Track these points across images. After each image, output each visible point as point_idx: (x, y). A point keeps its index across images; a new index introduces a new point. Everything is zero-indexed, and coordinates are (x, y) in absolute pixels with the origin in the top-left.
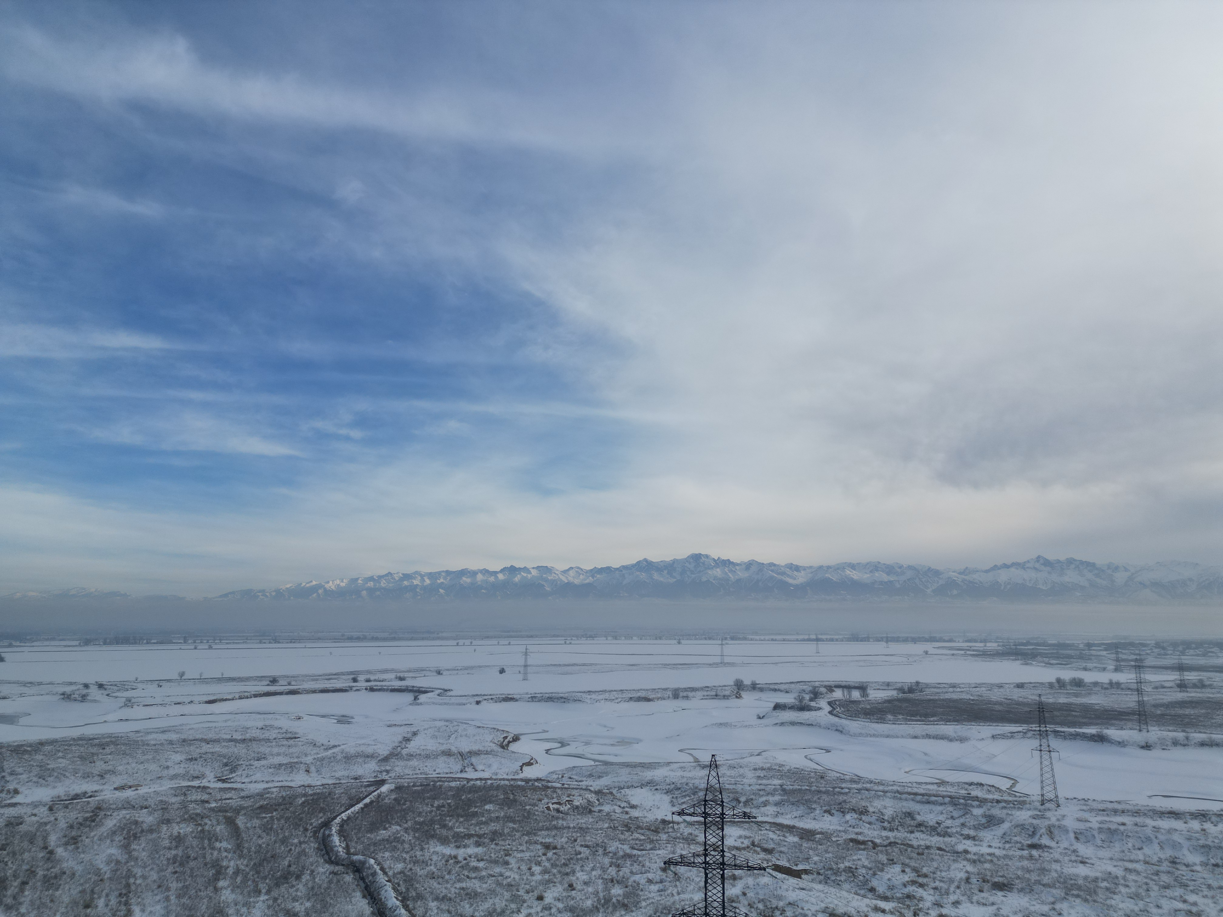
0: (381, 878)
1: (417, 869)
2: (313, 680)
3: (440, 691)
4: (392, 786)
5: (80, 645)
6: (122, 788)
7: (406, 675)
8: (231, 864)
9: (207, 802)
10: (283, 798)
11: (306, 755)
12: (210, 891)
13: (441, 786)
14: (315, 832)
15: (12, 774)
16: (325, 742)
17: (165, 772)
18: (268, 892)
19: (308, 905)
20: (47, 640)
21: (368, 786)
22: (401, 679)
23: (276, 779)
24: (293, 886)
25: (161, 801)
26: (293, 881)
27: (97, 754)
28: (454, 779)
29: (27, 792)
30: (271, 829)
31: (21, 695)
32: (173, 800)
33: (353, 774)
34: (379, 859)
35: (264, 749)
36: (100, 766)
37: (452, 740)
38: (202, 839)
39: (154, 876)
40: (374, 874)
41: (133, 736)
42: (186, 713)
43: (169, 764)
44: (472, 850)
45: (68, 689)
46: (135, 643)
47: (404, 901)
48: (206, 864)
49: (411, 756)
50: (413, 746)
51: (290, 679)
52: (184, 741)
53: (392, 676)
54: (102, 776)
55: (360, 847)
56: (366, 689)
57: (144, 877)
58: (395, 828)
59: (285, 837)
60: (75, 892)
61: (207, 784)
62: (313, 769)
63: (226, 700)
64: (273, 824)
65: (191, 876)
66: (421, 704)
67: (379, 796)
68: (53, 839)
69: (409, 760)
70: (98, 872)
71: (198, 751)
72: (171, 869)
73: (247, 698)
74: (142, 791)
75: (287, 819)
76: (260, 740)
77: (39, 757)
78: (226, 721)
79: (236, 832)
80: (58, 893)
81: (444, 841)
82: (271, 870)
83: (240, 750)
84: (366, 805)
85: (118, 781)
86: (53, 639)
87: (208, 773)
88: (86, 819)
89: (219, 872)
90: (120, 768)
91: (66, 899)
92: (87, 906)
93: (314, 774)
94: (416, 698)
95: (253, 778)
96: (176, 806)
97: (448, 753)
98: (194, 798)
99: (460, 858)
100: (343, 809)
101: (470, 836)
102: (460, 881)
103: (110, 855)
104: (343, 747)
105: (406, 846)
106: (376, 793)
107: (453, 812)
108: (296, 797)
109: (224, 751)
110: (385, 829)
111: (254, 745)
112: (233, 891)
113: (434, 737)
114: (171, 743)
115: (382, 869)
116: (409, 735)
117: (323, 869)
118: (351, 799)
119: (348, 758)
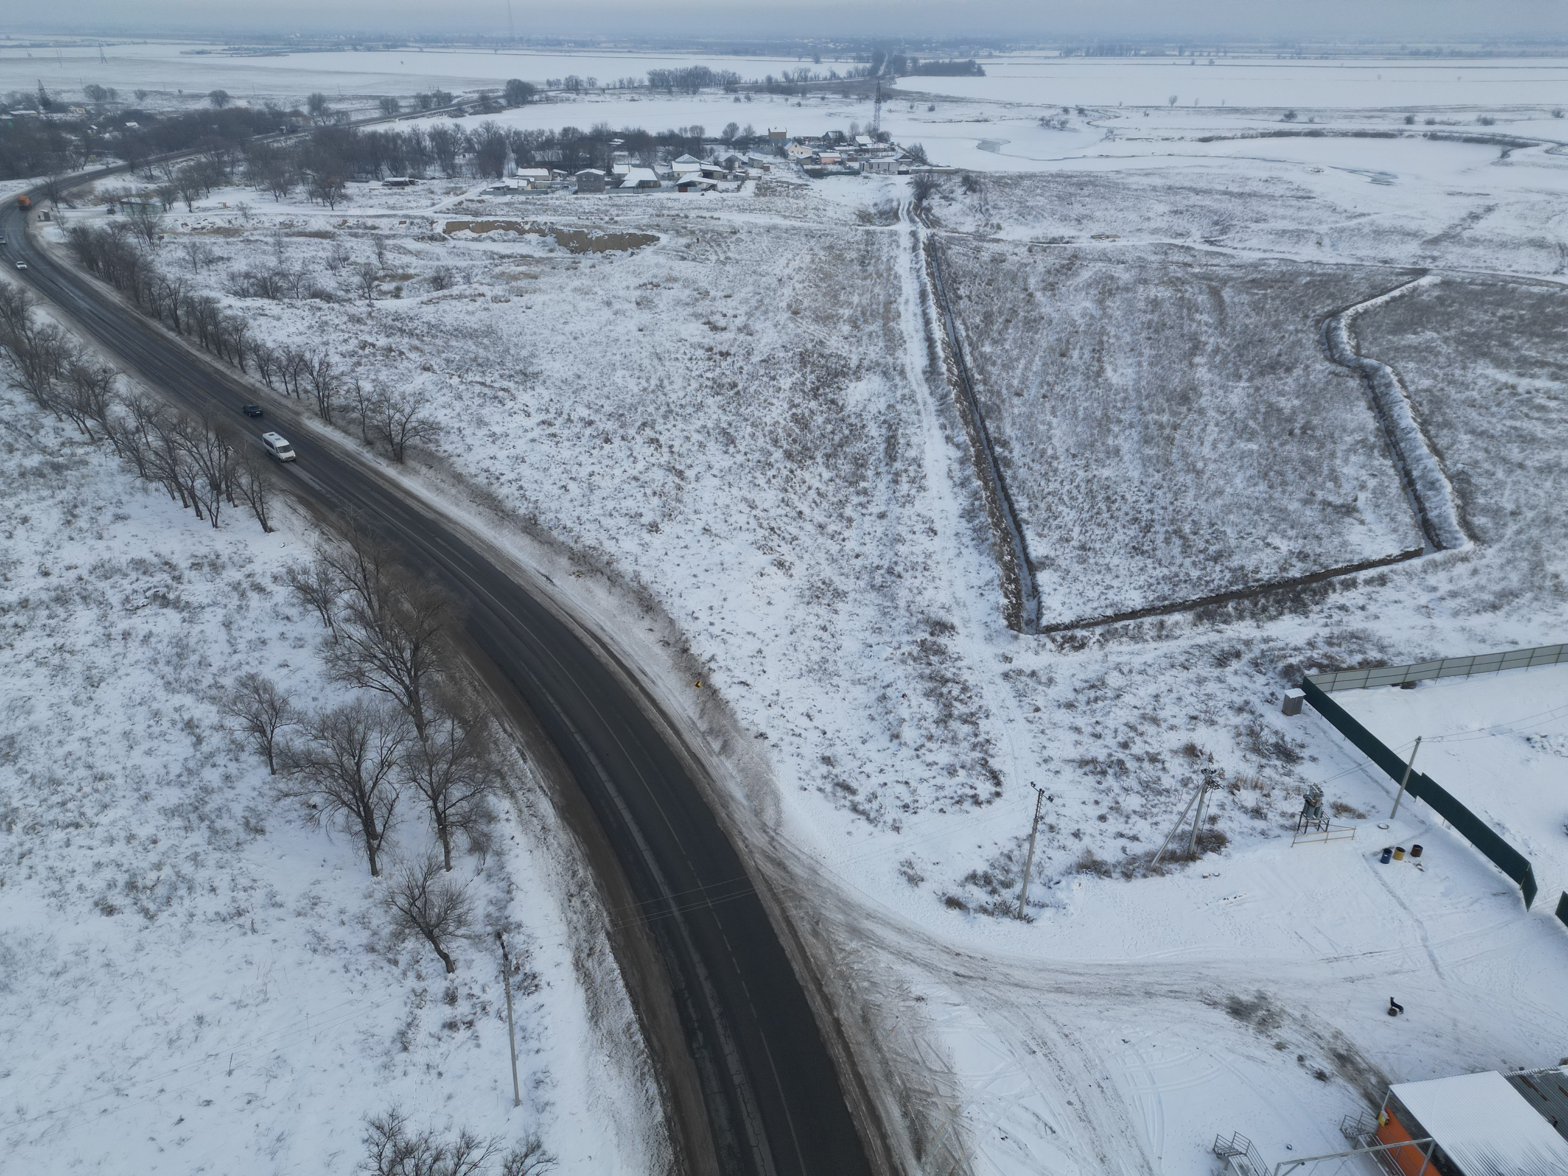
0: (1397, 392)
1: (1452, 391)
2: (1346, 117)
3: (1551, 145)
4: (1437, 280)
5: (1060, 57)
6: (1098, 237)
7: (1497, 116)
8: (1211, 341)
9: (1190, 265)
10: (1283, 274)
11: (1320, 222)
12: (1184, 365)
13: (1514, 290)
14: (1318, 322)
15: (995, 207)
16: (1350, 208)
17: (1146, 225)
18: (1250, 379)
19: (1296, 402)
20: (1026, 49)
21: (1402, 274)
22: (1487, 122)
23: (1277, 248)
24: (1280, 379)
25: (1139, 258)
26: (1281, 372)
27: (1075, 195)
28: (1539, 283)
29: (1008, 229)
30: (1263, 309)
31: (1002, 118)
32: (1153, 258)
33: (1382, 255)
34: (1400, 368)
35: (1266, 208)
36: (1077, 209)
37: (1551, 224)
38: (1181, 307)
39: (1127, 338)
40: (1389, 385)
41: (1112, 176)
42: (1175, 152)
43: (1150, 214)
44: (1543, 383)
45: (1047, 114)
46: (1121, 55)
47: (1424, 425)
48: (1182, 336)
49: (1475, 241)
50: (1481, 228)
51: (1313, 114)
52: (1170, 188)
53: (1472, 116)
54: (1079, 221)
55: (1375, 349)
56: (1425, 136)
57: (1117, 338)
58: (1429, 334)
59: (1278, 320)
60: (1052, 338)
61: (1191, 245)
62: (1326, 241)
63: (1224, 138)
64: (1265, 303)
65: (1165, 345)
66: (1511, 164)
67: (1415, 289)
68: (1032, 282)
69: (1470, 246)
70: (1073, 324)
71: (1185, 202)
72: (1144, 334)
73: (1252, 137)
74: (1121, 243)
75: (1285, 300)
76: (1262, 196)
77: (1018, 192)
78: (1222, 167)
79: (1220, 305)
80: (1037, 337)
81: (1501, 363)
82: (1257, 355)
83: (1234, 207)
84: (1394, 299)
85: (1096, 229)
86: (1032, 48)
87: (1194, 231)
88: (1063, 266)
89: (1197, 347)
90: (1098, 214)
91: (1044, 345)
92: (1063, 355)
93: (1327, 248)
94: (1505, 155)
95: (1248, 244)
96: (1155, 266)
97: (1539, 244)
98: (1175, 258)
99: (1520, 390)
100: (1360, 298)
101: (1543, 364)
102: (1512, 417)
103: (1085, 308)
104: (1373, 217)
105: (1442, 360)
106: (1411, 285)
107: (1526, 328)
108: (1298, 274)
109: (1216, 206)
110: (1415, 333)
111: (1254, 203)
112: (1209, 370)
113: (1522, 217)
114: (1154, 189)
115: (1401, 381)
116: (1480, 211)
117: (1321, 367)
118: (1373, 287)
119: (1379, 234)
